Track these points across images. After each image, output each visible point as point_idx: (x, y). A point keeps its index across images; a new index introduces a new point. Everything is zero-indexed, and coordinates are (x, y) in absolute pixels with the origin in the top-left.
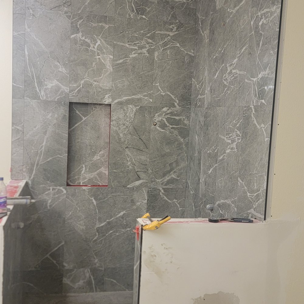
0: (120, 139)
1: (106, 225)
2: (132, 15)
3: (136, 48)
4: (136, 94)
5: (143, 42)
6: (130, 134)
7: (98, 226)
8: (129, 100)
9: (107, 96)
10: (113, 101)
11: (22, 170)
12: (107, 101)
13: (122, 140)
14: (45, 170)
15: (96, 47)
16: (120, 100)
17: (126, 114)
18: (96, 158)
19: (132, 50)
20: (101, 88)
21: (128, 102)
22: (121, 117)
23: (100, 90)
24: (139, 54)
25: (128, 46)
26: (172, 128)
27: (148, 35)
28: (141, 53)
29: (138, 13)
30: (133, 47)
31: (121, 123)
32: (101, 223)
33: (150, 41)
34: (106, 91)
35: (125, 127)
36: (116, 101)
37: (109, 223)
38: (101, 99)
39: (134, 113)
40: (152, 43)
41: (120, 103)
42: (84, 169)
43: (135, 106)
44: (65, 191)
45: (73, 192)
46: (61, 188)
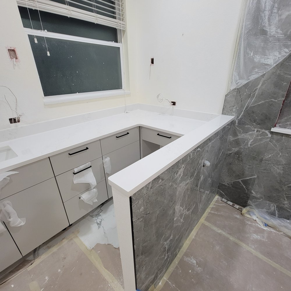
11: (232, 110)
44: (270, 135)
45: (279, 137)
46: (267, 132)
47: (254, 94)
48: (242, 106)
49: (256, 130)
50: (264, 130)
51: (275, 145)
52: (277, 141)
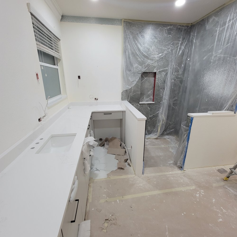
0: (159, 86)
1: (152, 116)
2: (166, 35)
3: (167, 49)
4: (165, 68)
5: (169, 46)
6: (163, 83)
7: (150, 117)
8: (163, 70)
9: (155, 69)
10: (157, 71)
11: (125, 98)
12: (155, 71)
13: (160, 86)
14: (133, 98)
15: (152, 49)
16: (159, 70)
17: (161, 75)
18: (149, 93)
19: (165, 50)
20: (153, 66)
21: (163, 71)
22: (159, 77)
23: (153, 67)
24: (167, 51)
25: (163, 48)
26: (177, 80)
27: (171, 43)
28: (168, 51)
29: (168, 34)
30: (165, 49)
31: (159, 79)
32: (151, 116)
33: (172, 46)
34: (155, 67)
35: (161, 81)
36: (158, 71)
37: (153, 116)
38: (153, 70)
39: (164, 75)
40: (172, 47)
41: (160, 72)
42: (145, 97)
43: (165, 72)
44: (139, 105)
45: (142, 105)
46: (138, 104)
47: (132, 91)
48: (129, 96)
49: (135, 104)
50: (137, 104)
51: (141, 108)
52: (142, 107)
